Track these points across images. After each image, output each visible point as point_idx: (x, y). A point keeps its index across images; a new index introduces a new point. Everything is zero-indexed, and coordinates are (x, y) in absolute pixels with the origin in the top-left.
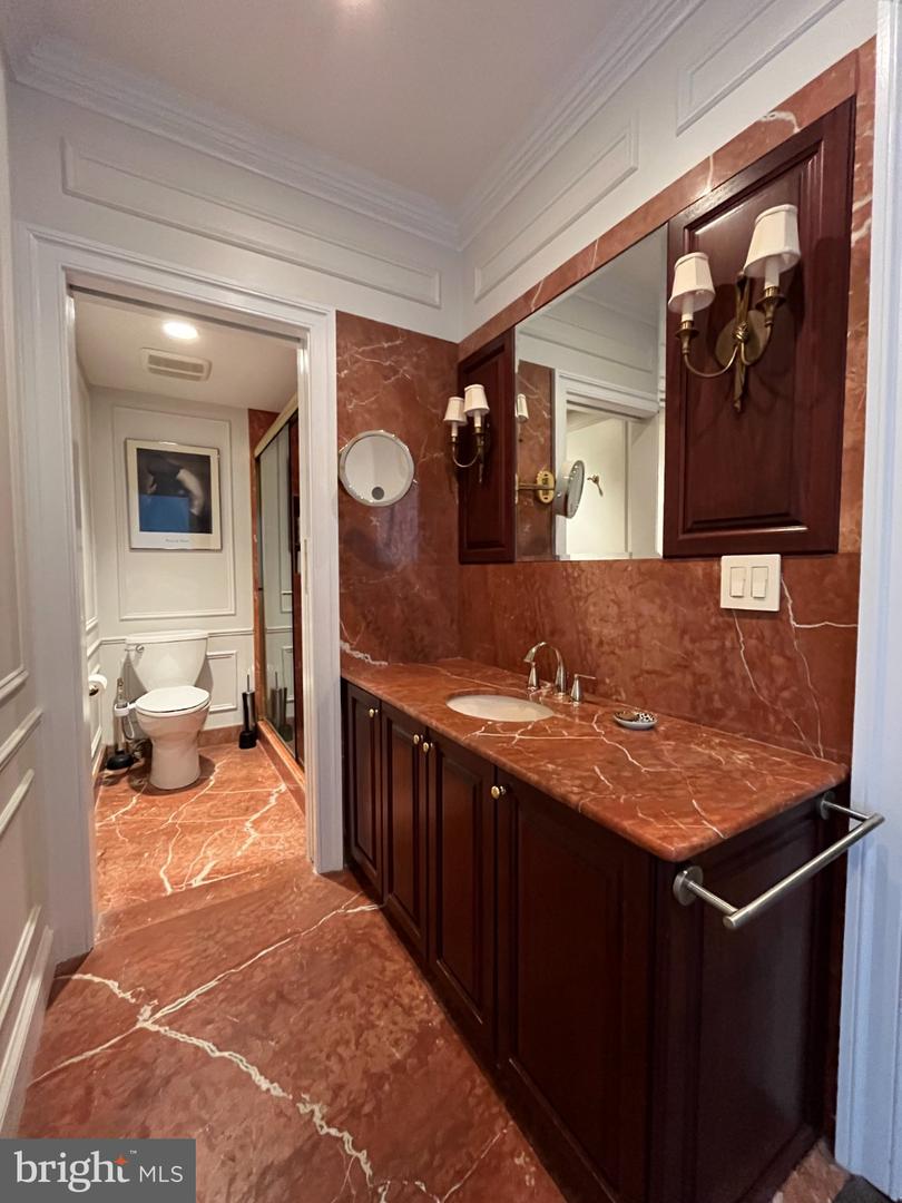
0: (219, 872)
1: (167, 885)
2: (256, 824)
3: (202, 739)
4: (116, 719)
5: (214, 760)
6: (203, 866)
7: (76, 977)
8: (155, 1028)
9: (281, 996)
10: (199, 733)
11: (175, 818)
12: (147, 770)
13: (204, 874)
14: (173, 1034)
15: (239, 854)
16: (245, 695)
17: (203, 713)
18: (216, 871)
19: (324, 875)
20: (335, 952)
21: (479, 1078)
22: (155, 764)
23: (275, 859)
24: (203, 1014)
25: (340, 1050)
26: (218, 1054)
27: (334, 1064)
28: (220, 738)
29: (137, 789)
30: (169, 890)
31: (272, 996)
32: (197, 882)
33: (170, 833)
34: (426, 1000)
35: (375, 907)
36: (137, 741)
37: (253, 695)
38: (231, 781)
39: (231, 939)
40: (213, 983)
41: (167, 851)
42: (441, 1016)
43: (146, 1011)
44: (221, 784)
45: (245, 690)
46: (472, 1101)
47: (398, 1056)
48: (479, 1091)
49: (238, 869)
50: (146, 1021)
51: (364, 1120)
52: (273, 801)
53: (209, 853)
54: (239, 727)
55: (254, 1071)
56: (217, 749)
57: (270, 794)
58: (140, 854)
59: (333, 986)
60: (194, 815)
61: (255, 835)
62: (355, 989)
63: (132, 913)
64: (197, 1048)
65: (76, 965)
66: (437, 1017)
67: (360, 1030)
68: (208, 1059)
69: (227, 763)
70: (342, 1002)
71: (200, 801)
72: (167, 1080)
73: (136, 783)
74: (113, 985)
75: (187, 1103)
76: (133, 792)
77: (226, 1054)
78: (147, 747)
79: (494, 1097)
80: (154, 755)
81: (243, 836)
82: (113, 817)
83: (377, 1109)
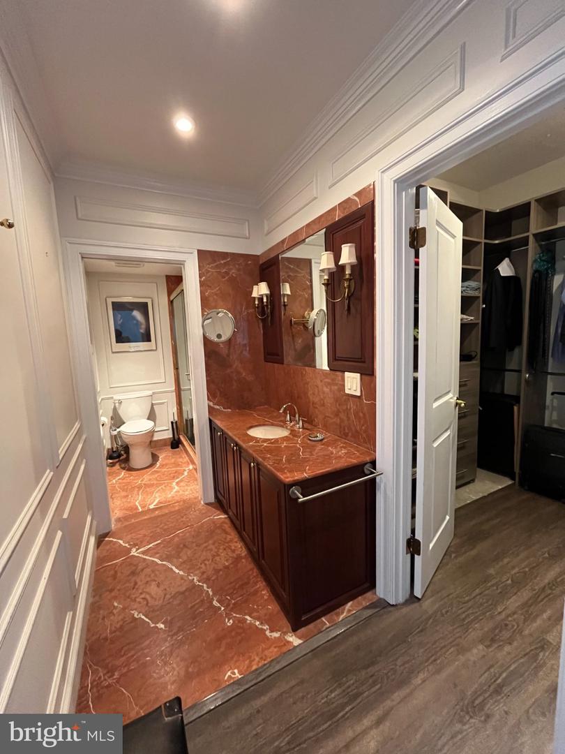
0: (161, 503)
1: (139, 508)
2: (177, 483)
3: (152, 445)
4: (111, 436)
5: (159, 455)
6: (154, 501)
7: (107, 539)
8: (138, 555)
9: (184, 546)
10: (151, 442)
11: (142, 481)
12: (127, 460)
13: (155, 503)
14: (145, 557)
15: (170, 496)
16: (172, 423)
17: (151, 433)
18: (160, 502)
19: (206, 504)
20: (207, 532)
21: (255, 570)
22: (131, 457)
23: (185, 498)
24: (155, 551)
25: (206, 562)
26: (161, 562)
27: (203, 566)
28: (160, 444)
29: (124, 469)
30: (141, 510)
31: (182, 546)
32: (152, 507)
33: (139, 487)
34: (241, 547)
35: (226, 516)
36: (122, 446)
37: (176, 422)
38: (166, 465)
39: (166, 527)
40: (159, 542)
41: (138, 495)
42: (246, 553)
43: (134, 550)
44: (162, 466)
45: (172, 420)
46: (251, 577)
47: (227, 564)
48: (255, 574)
49: (169, 502)
50: (134, 552)
51: (211, 581)
52: (186, 473)
53: (157, 496)
54: (170, 438)
55: (174, 568)
56: (160, 449)
57: (185, 470)
58: (127, 496)
59: (205, 542)
60: (150, 480)
61: (177, 488)
62: (214, 544)
63: (126, 518)
64: (153, 561)
65: (106, 535)
66: (244, 552)
67: (214, 556)
68: (157, 564)
69: (165, 456)
70: (208, 548)
71: (152, 474)
72: (142, 570)
73: (123, 465)
74: (121, 542)
75: (150, 576)
76: (121, 470)
77: (164, 563)
78: (127, 449)
79: (260, 576)
80: (130, 452)
81: (172, 488)
82: (114, 481)
83: (217, 579)
